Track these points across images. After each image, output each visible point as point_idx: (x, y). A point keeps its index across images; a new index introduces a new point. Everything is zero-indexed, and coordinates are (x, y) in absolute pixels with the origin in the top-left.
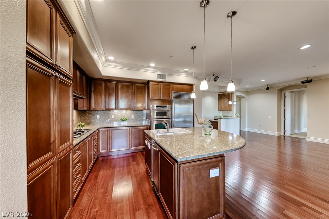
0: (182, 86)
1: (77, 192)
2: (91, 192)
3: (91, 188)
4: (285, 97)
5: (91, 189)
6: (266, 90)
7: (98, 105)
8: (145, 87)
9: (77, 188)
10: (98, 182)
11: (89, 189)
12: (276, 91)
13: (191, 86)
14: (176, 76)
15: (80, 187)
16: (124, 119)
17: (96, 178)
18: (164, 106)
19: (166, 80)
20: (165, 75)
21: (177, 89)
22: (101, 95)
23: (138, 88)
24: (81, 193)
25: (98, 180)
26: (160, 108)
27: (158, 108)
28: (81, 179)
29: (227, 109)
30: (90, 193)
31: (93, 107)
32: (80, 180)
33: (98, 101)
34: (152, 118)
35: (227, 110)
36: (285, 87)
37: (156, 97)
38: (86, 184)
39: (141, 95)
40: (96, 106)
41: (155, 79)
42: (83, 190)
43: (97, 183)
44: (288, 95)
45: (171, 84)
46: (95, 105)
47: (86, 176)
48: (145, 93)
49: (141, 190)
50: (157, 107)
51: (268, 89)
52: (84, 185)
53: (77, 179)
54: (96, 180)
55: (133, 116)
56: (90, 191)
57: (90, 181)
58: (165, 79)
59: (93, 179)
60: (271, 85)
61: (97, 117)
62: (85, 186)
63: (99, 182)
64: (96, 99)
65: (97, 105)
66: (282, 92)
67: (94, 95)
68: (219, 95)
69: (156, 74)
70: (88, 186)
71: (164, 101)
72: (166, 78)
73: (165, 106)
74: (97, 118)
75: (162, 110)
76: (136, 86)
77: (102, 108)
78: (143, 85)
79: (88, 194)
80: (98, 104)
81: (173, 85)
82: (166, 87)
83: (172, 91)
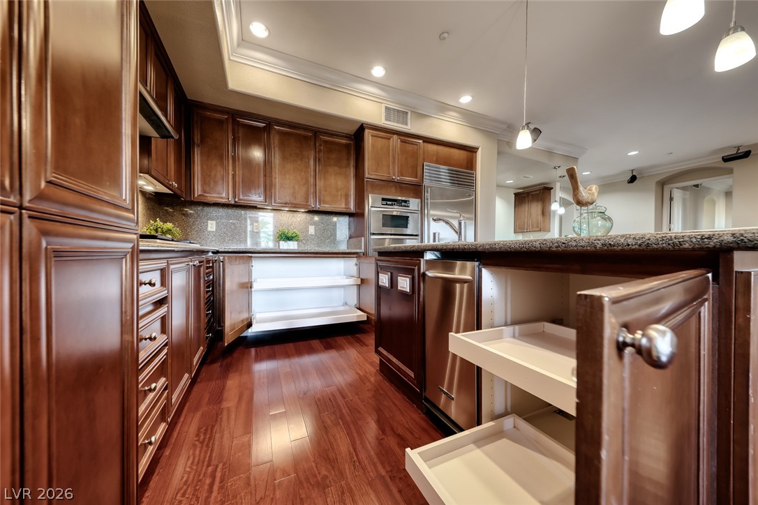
0: (446, 150)
1: (150, 448)
2: (208, 446)
3: (202, 430)
4: (671, 199)
5: (205, 433)
6: (629, 183)
7: (212, 186)
8: (347, 146)
9: (152, 431)
10: (228, 409)
11: (198, 435)
12: (653, 186)
13: (469, 153)
14: (436, 122)
15: (162, 427)
16: (290, 235)
17: (218, 398)
18: (403, 201)
19: (409, 127)
20: (407, 113)
21: (435, 158)
22: (221, 158)
23: (331, 147)
24: (167, 452)
25: (225, 405)
26: (392, 205)
27: (387, 204)
28: (169, 399)
29: (538, 227)
30: (204, 448)
31: (198, 190)
32: (162, 402)
33: (213, 174)
34: (372, 232)
35: (537, 229)
36: (673, 175)
37: (383, 175)
38: (182, 420)
39: (337, 168)
40: (207, 189)
41: (382, 121)
42: (173, 440)
43: (225, 414)
44: (677, 194)
45: (421, 141)
46: (202, 186)
47: (182, 390)
48: (348, 165)
49: (392, 429)
50: (384, 202)
51: (633, 179)
52: (176, 423)
53: (151, 395)
54: (220, 402)
55: (312, 230)
56: (202, 443)
57: (197, 408)
58: (406, 124)
59: (206, 400)
60: (641, 170)
61: (209, 225)
62: (179, 425)
63: (233, 410)
64: (205, 167)
65: (209, 185)
66: (665, 187)
67: (201, 156)
68: (516, 195)
69: (383, 106)
70: (190, 426)
71: (401, 186)
72: (409, 122)
73: (405, 202)
74: (209, 229)
75: (396, 210)
76: (326, 142)
77: (224, 195)
78: (344, 141)
79: (194, 454)
80: (212, 183)
81: (426, 144)
82: (409, 147)
83: (424, 160)
